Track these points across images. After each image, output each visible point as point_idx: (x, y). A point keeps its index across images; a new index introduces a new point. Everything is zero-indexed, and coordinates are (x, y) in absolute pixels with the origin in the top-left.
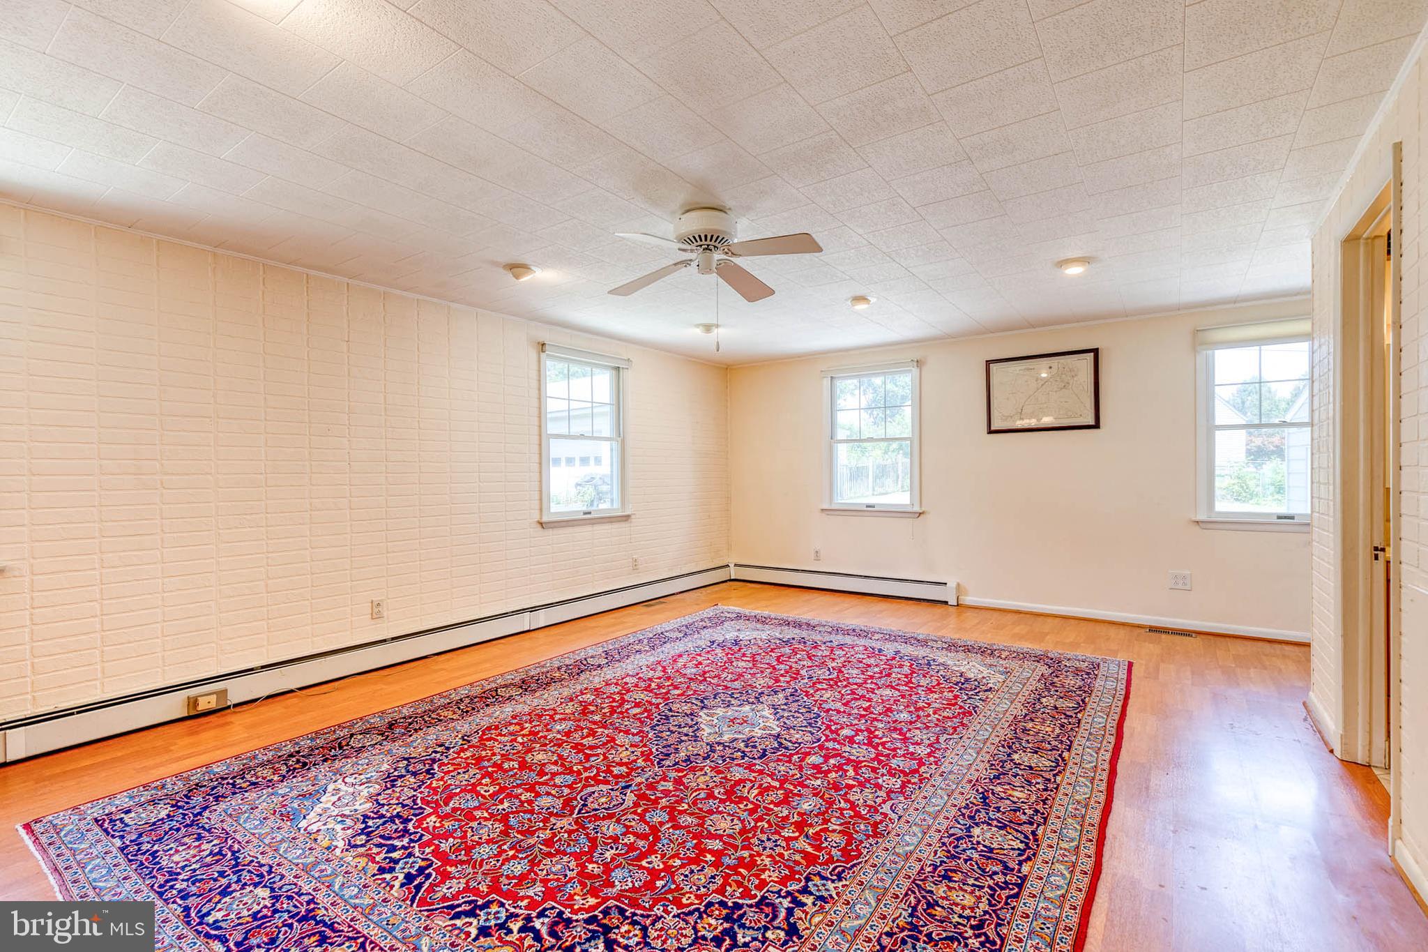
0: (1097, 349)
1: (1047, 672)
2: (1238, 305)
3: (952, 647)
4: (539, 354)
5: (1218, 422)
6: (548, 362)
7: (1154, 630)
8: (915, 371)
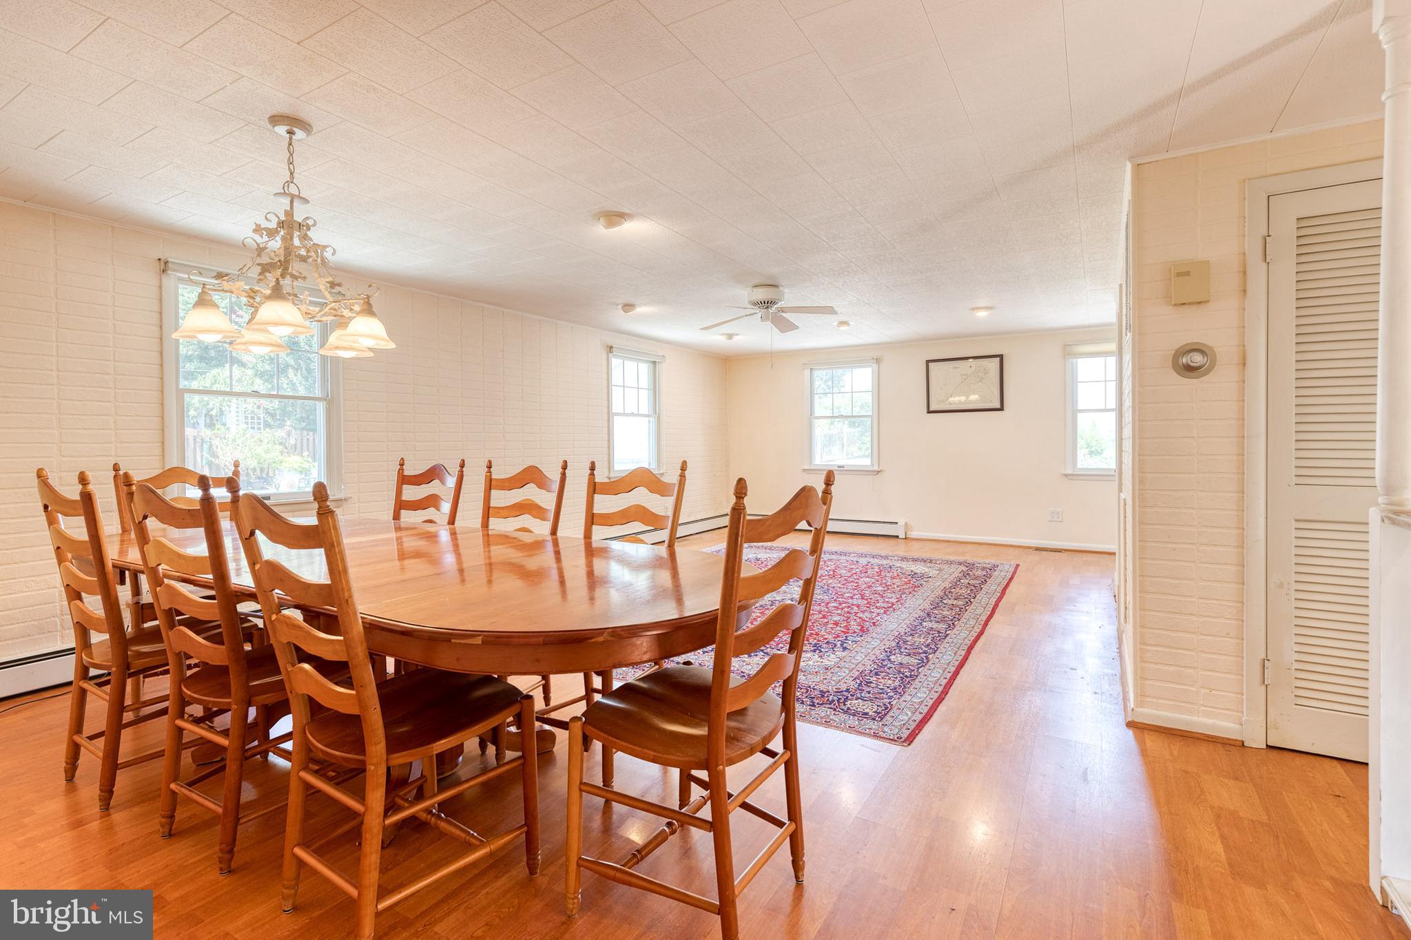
0: (1002, 355)
1: (965, 569)
2: (1091, 329)
3: (904, 559)
4: (608, 354)
5: (1080, 407)
6: (613, 359)
7: (1038, 549)
8: (875, 366)
